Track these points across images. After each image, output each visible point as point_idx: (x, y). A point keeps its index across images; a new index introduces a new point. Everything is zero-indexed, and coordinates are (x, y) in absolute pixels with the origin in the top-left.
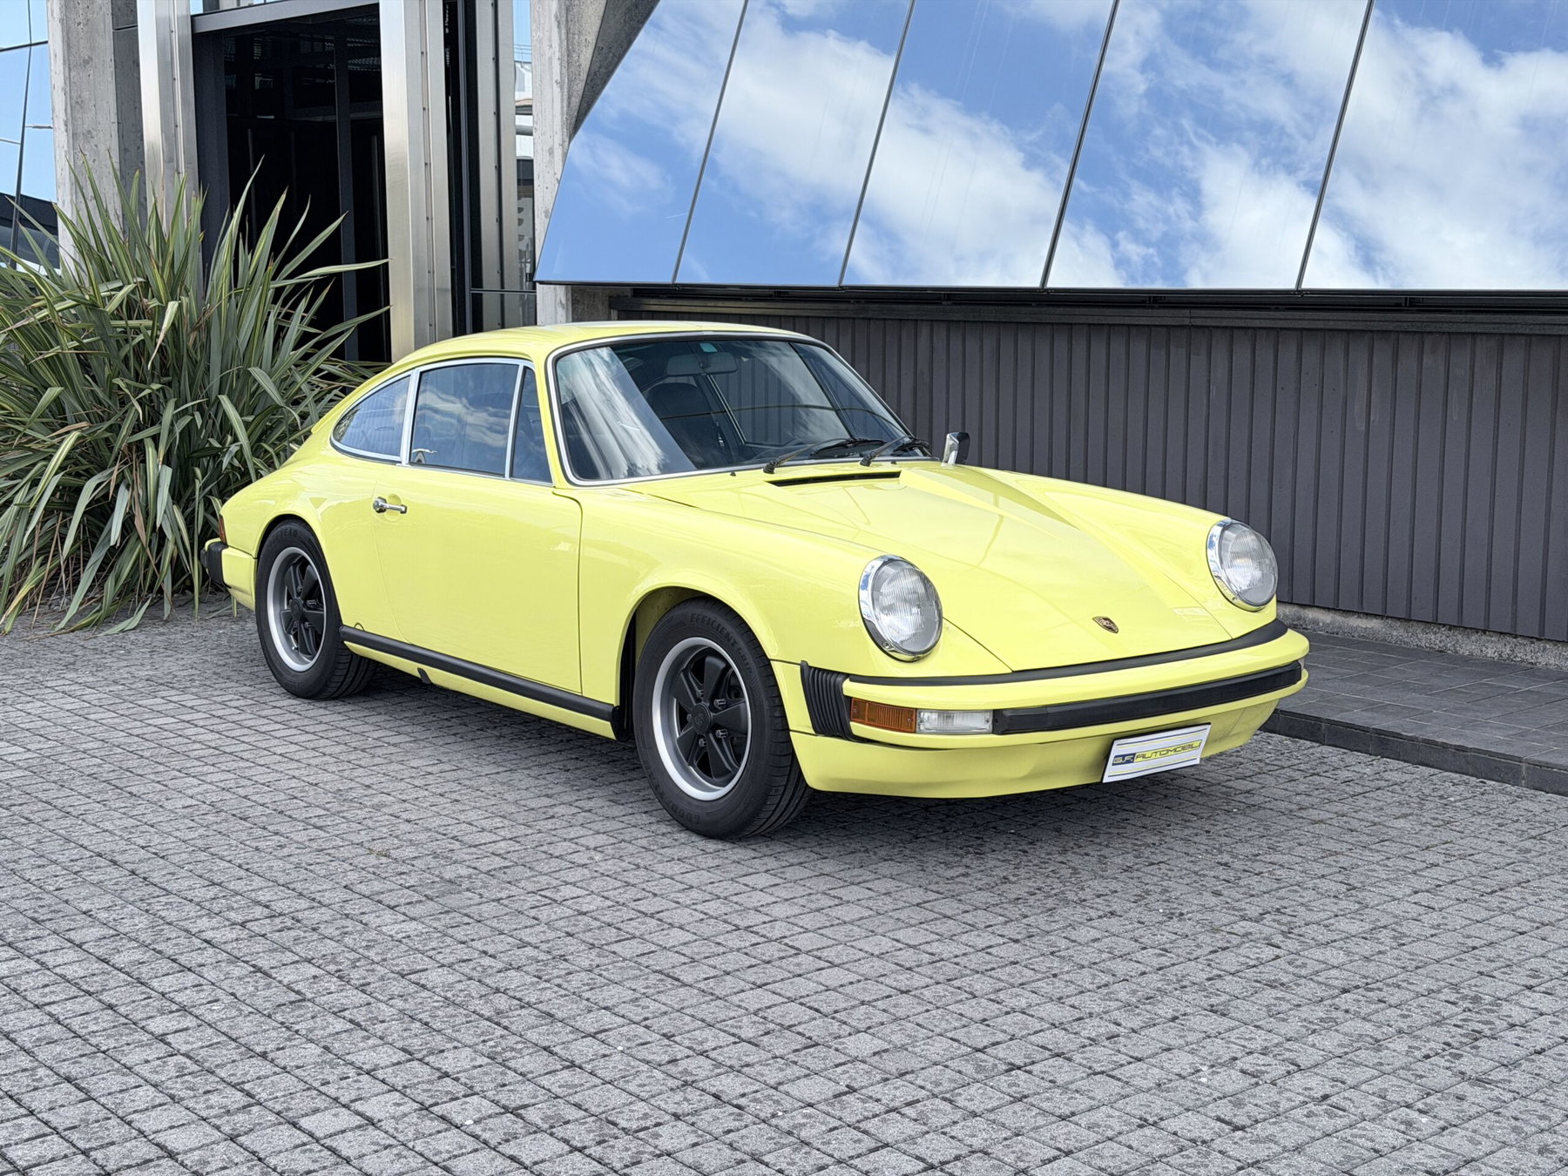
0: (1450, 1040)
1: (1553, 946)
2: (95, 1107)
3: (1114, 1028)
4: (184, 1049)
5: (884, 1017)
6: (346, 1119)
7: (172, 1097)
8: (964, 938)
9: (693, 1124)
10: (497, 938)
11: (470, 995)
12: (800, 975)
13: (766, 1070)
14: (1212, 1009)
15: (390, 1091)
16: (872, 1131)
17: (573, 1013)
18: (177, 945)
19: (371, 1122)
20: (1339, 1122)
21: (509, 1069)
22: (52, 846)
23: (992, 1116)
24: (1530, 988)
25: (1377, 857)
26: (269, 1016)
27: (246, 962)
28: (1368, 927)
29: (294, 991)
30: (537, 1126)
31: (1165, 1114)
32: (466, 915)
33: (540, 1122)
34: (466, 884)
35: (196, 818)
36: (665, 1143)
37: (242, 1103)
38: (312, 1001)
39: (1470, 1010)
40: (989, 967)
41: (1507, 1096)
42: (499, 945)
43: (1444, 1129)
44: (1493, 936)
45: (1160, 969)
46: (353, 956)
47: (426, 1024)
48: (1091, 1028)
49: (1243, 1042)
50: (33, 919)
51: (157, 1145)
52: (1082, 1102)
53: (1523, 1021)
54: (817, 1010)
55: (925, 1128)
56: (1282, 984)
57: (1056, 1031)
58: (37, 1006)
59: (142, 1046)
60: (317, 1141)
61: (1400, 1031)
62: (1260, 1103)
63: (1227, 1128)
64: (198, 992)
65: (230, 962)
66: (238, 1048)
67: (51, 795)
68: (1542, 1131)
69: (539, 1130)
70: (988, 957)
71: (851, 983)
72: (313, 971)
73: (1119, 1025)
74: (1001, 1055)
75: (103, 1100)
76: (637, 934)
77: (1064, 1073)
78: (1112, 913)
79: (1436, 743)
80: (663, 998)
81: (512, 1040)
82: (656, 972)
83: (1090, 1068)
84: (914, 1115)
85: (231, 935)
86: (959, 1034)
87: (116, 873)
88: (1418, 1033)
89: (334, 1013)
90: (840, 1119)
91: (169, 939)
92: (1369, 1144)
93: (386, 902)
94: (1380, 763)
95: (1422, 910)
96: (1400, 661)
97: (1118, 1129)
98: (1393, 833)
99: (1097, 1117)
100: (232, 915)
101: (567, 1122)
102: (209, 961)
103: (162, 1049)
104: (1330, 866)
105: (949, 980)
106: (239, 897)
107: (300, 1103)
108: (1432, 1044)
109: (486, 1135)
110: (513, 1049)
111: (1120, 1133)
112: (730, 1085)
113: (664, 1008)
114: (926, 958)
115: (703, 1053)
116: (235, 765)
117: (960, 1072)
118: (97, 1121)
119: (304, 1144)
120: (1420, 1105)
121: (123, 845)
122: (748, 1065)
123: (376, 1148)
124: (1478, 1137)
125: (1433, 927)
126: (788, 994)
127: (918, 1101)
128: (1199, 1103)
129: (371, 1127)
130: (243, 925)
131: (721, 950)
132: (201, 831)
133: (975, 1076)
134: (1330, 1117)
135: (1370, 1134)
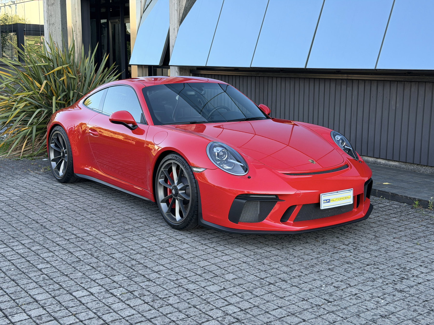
0: (395, 279)
1: (431, 254)
2: (19, 288)
3: (301, 274)
4: (46, 273)
5: (238, 269)
6: (85, 293)
7: (40, 286)
8: (264, 248)
9: (179, 297)
10: (136, 245)
11: (125, 261)
12: (217, 257)
13: (202, 283)
14: (329, 269)
15: (99, 286)
16: (228, 300)
17: (152, 266)
18: (49, 245)
19: (92, 294)
20: (358, 301)
21: (132, 281)
22: (21, 217)
23: (262, 297)
24: (421, 266)
25: (385, 229)
26: (70, 265)
27: (67, 250)
28: (378, 248)
29: (78, 258)
30: (136, 296)
31: (310, 298)
32: (129, 239)
33: (137, 295)
34: (131, 230)
35: (62, 211)
36: (170, 302)
37: (58, 288)
38: (83, 261)
39: (402, 271)
40: (269, 256)
41: (408, 295)
42: (136, 247)
43: (387, 304)
44: (414, 251)
45: (317, 258)
46: (96, 249)
47: (112, 268)
48: (294, 274)
49: (336, 278)
50: (12, 237)
51: (33, 298)
52: (288, 294)
53: (417, 275)
54: (220, 267)
55: (243, 300)
56: (351, 263)
57: (284, 274)
58: (9, 260)
59: (35, 272)
60: (76, 299)
61: (381, 277)
62: (337, 295)
63: (326, 302)
64: (52, 258)
65: (62, 250)
66: (60, 273)
67: (24, 204)
68: (415, 305)
69: (137, 297)
70: (270, 254)
71: (231, 260)
72: (85, 253)
73: (302, 273)
74: (268, 280)
75: (21, 286)
76: (174, 245)
77: (284, 286)
78: (307, 242)
79: (408, 197)
80: (178, 262)
81: (135, 273)
82: (177, 255)
83: (292, 284)
84: (240, 296)
85: (64, 243)
86: (257, 275)
87: (37, 225)
88: (386, 277)
89: (88, 264)
90: (220, 297)
91: (48, 243)
92: (366, 308)
93: (108, 235)
94: (392, 202)
95: (395, 243)
96: (403, 174)
97: (296, 301)
98: (391, 222)
99: (291, 298)
100: (66, 237)
101: (145, 295)
102: (57, 249)
103: (40, 273)
104: (371, 231)
105: (258, 260)
106: (69, 232)
107: (73, 289)
108: (389, 281)
109: (122, 299)
110: (134, 275)
111: (296, 303)
112: (191, 287)
113: (178, 265)
114: (252, 253)
115: (186, 278)
116: (75, 197)
117: (255, 285)
118: (19, 292)
119: (73, 299)
120: (382, 297)
121: (41, 218)
122: (197, 281)
123: (92, 301)
124: (397, 306)
125: (397, 248)
126: (213, 262)
127: (242, 292)
128: (320, 295)
129: (91, 295)
130: (68, 240)
131: (197, 250)
132: (62, 214)
133: (259, 286)
134: (356, 300)
135: (366, 305)
